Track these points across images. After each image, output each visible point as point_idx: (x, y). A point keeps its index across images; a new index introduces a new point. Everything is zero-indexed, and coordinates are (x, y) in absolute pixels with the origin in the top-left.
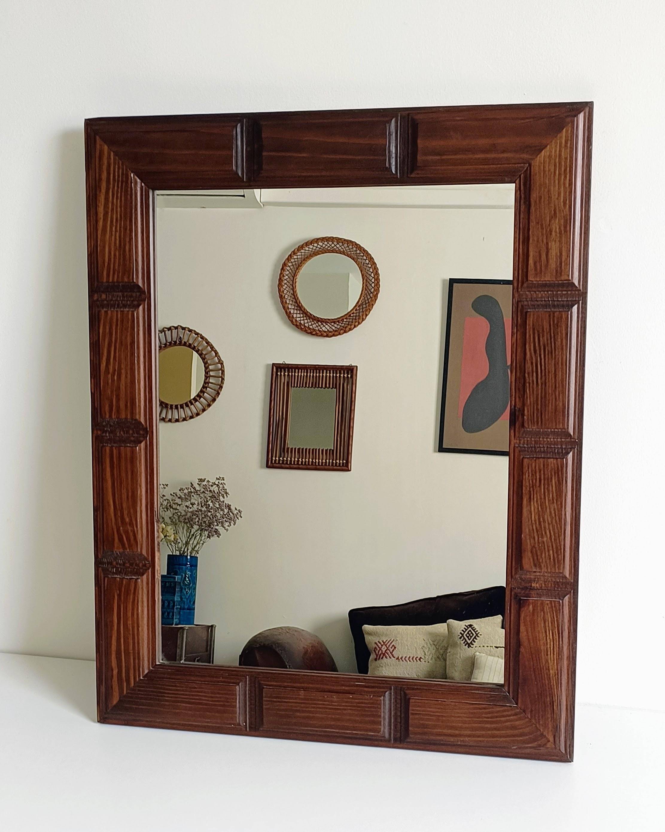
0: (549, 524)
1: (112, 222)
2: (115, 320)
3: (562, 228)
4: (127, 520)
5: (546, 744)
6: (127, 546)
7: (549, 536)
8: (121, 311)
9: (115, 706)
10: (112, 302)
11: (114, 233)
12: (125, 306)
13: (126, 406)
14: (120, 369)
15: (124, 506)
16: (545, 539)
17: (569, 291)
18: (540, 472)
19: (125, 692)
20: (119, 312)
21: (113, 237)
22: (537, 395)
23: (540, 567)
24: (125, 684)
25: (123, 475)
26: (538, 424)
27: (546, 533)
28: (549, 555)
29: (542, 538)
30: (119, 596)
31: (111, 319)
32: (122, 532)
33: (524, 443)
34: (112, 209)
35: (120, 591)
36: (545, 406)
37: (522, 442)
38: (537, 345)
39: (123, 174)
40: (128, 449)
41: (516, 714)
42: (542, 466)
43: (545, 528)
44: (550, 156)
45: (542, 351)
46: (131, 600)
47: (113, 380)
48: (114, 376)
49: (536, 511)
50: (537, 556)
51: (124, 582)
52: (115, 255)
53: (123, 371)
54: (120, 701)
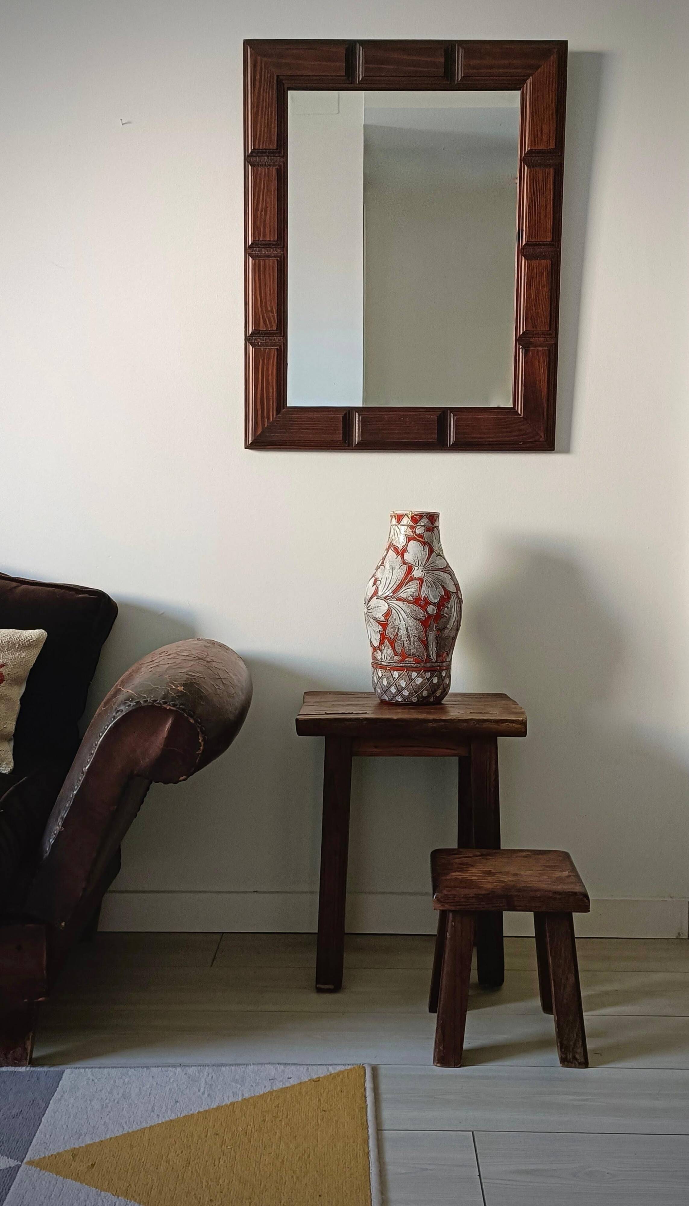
0: (541, 301)
1: (262, 108)
2: (263, 174)
3: (551, 117)
4: (269, 309)
5: (539, 439)
6: (269, 326)
7: (541, 308)
8: (268, 168)
9: (259, 435)
10: (260, 163)
11: (263, 116)
12: (270, 165)
13: (270, 231)
14: (266, 207)
15: (268, 299)
16: (539, 310)
17: (554, 156)
18: (536, 269)
19: (266, 426)
20: (266, 169)
21: (263, 119)
22: (535, 220)
23: (536, 328)
24: (266, 420)
25: (267, 279)
26: (535, 238)
27: (540, 307)
28: (542, 320)
29: (538, 309)
30: (263, 361)
31: (261, 174)
32: (265, 317)
33: (526, 252)
34: (263, 100)
35: (264, 357)
36: (540, 228)
37: (525, 251)
38: (535, 188)
39: (270, 76)
40: (271, 261)
41: (521, 422)
42: (538, 264)
43: (539, 303)
44: (543, 72)
45: (538, 193)
46: (271, 363)
47: (261, 215)
48: (262, 212)
49: (534, 292)
50: (534, 321)
51: (267, 352)
52: (264, 131)
53: (269, 209)
54: (262, 432)
